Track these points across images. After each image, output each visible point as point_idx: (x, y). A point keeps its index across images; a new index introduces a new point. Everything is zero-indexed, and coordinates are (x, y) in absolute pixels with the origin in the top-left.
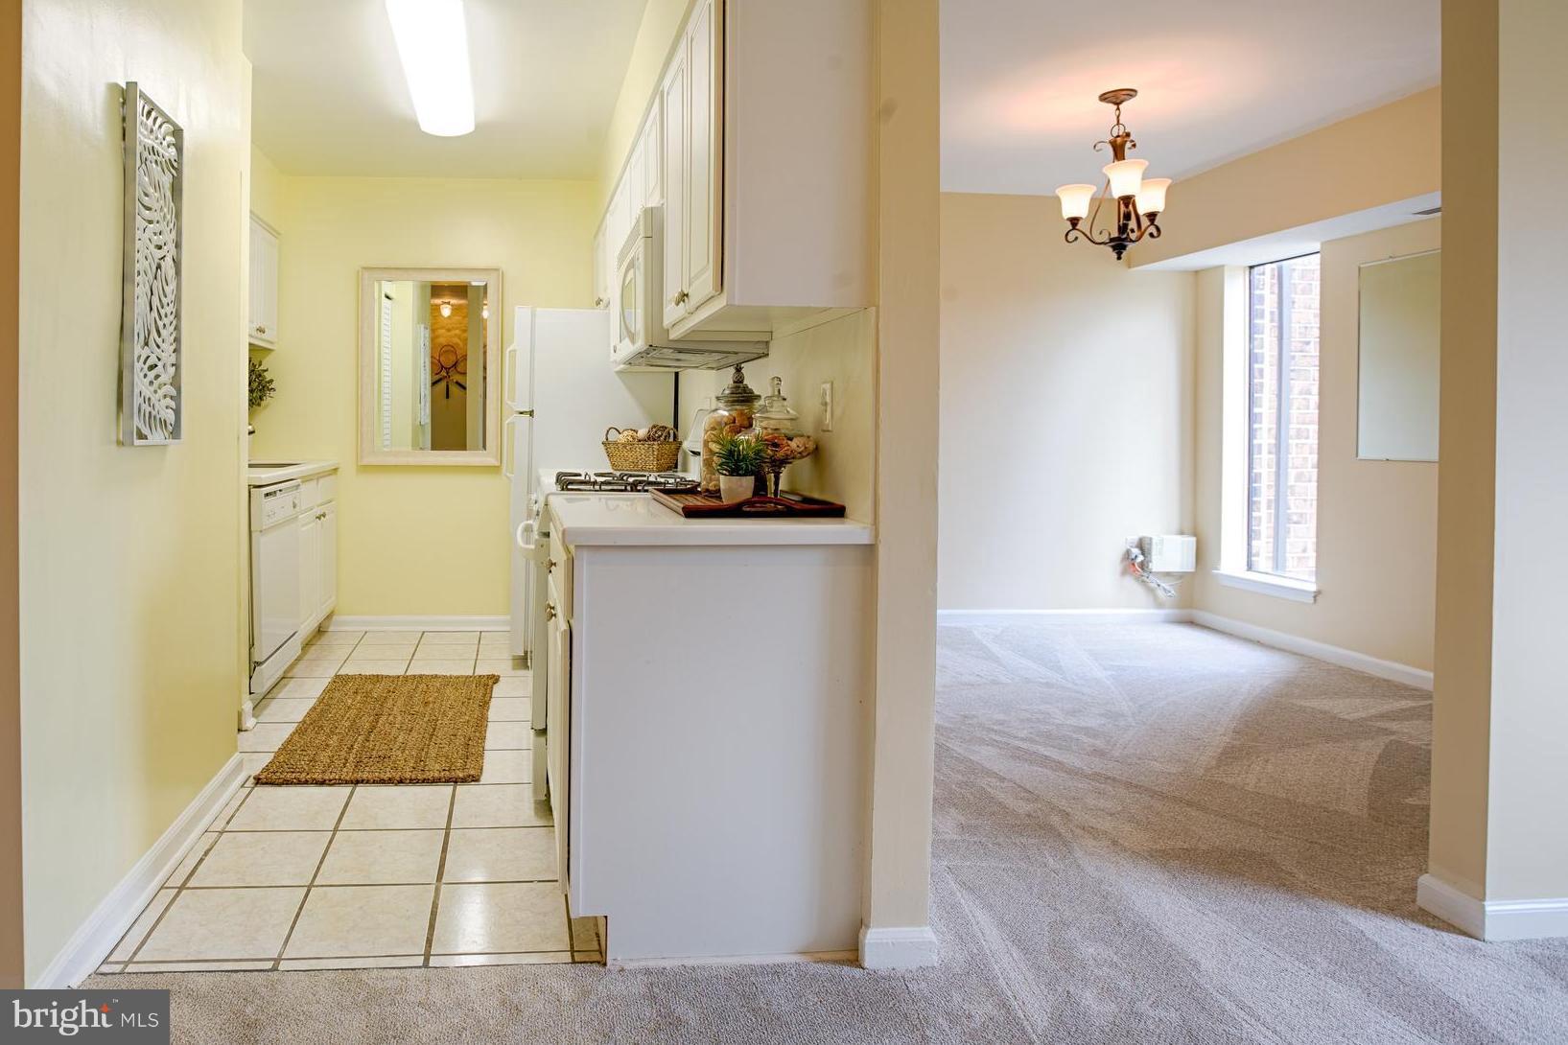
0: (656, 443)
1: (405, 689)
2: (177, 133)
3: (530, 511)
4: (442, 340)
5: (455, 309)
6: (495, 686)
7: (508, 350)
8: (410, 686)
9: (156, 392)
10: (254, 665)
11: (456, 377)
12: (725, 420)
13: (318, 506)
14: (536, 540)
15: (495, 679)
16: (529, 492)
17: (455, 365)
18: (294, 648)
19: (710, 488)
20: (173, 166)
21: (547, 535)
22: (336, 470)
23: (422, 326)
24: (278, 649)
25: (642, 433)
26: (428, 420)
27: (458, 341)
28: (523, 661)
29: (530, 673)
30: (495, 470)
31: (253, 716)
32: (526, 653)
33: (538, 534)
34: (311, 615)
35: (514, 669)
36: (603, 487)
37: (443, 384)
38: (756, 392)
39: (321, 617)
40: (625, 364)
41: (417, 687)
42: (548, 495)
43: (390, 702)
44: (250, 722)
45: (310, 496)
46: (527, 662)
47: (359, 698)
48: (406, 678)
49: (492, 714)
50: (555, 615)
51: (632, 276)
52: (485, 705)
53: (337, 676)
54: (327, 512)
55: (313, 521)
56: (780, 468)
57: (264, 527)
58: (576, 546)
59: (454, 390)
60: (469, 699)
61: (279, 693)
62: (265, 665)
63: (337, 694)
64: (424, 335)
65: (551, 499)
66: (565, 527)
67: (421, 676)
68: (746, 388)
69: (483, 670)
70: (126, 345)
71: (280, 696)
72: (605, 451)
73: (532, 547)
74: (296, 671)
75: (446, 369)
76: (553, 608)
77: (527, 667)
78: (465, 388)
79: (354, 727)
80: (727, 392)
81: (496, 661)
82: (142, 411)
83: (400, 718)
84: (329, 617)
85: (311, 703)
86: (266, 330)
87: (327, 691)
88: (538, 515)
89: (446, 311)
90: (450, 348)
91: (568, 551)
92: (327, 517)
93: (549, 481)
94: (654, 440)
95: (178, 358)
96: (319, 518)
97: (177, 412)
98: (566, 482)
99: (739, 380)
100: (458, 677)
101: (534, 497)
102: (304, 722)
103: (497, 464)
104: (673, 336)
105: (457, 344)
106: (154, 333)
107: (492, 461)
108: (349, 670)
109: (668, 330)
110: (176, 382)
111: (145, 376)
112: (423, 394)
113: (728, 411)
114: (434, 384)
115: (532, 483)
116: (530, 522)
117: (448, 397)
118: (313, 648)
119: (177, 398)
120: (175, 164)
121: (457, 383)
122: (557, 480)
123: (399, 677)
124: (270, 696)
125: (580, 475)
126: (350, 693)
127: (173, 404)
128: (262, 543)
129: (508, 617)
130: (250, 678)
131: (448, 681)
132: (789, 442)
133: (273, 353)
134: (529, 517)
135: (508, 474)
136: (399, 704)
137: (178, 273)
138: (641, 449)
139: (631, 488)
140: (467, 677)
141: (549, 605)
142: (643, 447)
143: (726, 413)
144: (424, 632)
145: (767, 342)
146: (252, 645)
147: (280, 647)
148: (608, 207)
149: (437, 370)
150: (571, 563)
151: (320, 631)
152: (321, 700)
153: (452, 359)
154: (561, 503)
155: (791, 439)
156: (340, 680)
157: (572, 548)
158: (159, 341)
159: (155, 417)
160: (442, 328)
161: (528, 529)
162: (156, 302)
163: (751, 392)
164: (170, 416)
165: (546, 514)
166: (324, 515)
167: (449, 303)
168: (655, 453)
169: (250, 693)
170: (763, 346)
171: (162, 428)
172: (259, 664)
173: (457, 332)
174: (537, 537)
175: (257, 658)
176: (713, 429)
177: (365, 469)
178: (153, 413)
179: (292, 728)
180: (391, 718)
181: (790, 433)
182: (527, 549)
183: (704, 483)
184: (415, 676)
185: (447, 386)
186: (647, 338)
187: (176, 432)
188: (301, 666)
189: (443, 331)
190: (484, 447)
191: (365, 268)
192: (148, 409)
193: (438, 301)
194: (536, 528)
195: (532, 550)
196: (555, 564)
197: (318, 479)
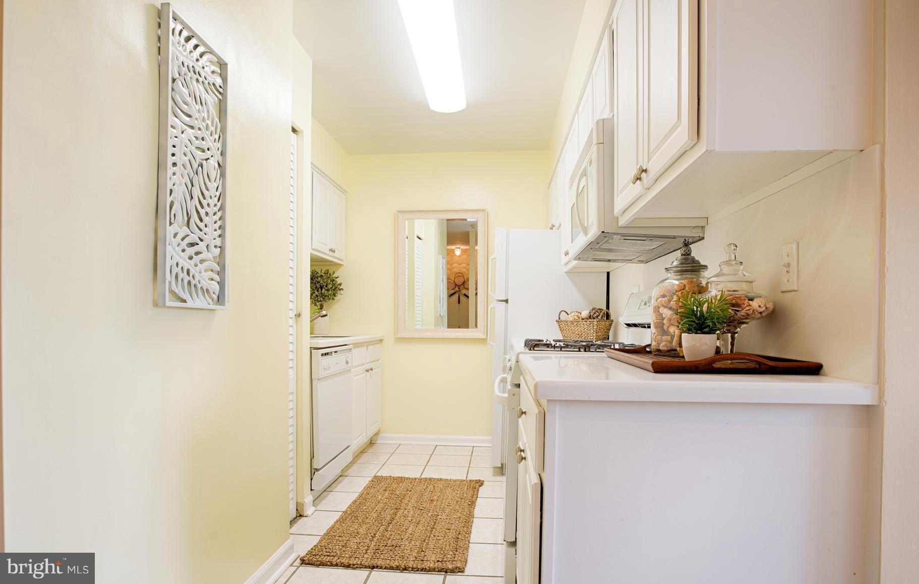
0: (595, 320)
1: (418, 489)
2: (223, 65)
3: (505, 367)
4: (456, 270)
5: (464, 251)
6: (481, 489)
7: (491, 258)
8: (422, 487)
9: (196, 265)
10: (314, 471)
11: (464, 291)
12: (676, 287)
13: (368, 363)
14: (510, 389)
15: (481, 483)
16: (505, 353)
17: (463, 283)
18: (347, 457)
19: (661, 348)
20: (218, 91)
21: (518, 386)
22: (381, 341)
23: (441, 256)
24: (334, 459)
25: (585, 314)
26: (446, 314)
27: (465, 271)
28: (501, 470)
29: (504, 478)
30: (483, 341)
31: (313, 505)
32: (502, 465)
33: (511, 385)
34: (361, 434)
35: (494, 475)
36: (563, 349)
37: (456, 296)
38: (702, 263)
39: (371, 433)
40: (575, 259)
41: (427, 487)
42: (519, 354)
43: (407, 498)
44: (309, 510)
45: (359, 356)
46: (503, 471)
47: (387, 494)
48: (420, 479)
49: (477, 512)
50: (525, 458)
51: (585, 183)
52: (472, 504)
53: (375, 477)
54: (373, 368)
55: (364, 373)
56: (736, 328)
57: (321, 377)
58: (548, 401)
59: (463, 298)
60: (462, 499)
61: (336, 487)
62: (321, 471)
63: (372, 491)
64: (442, 262)
65: (521, 357)
66: (537, 380)
67: (430, 479)
68: (694, 261)
69: (473, 476)
70: (160, 222)
71: (336, 489)
72: (558, 327)
73: (506, 395)
74: (351, 471)
75: (458, 286)
76: (523, 451)
77: (502, 474)
78: (468, 297)
79: (379, 519)
80: (675, 263)
81: (482, 471)
82: (180, 279)
83: (412, 512)
84: (377, 434)
85: (354, 496)
86: (336, 251)
87: (367, 488)
88: (510, 370)
89: (458, 252)
90: (460, 274)
91: (539, 404)
92: (373, 371)
93: (520, 346)
94: (594, 319)
95: (223, 242)
96: (367, 371)
97: (222, 284)
98: (533, 345)
99: (687, 254)
100: (455, 481)
101: (508, 357)
102: (345, 512)
103: (486, 338)
104: (622, 222)
105: (465, 272)
106: (195, 217)
107: (481, 335)
108: (384, 473)
109: (618, 218)
110: (221, 261)
111: (183, 251)
112: (441, 298)
113: (678, 280)
114: (451, 295)
115: (507, 347)
116: (505, 375)
117: (459, 303)
118: (365, 454)
119: (222, 272)
120: (221, 90)
121: (465, 295)
122: (525, 345)
123: (416, 479)
124: (329, 489)
125: (543, 341)
126: (381, 490)
127: (217, 278)
128: (319, 387)
129: (491, 438)
130: (311, 479)
131: (448, 483)
132: (751, 302)
133: (343, 267)
134: (504, 371)
135: (490, 343)
136: (412, 501)
137: (223, 175)
138: (585, 326)
139: (585, 349)
140: (462, 481)
141: (519, 448)
142: (585, 323)
143: (677, 282)
144: (437, 446)
145: (703, 227)
146: (312, 457)
147: (335, 457)
148: (560, 158)
149: (453, 286)
150: (543, 418)
151: (371, 443)
152: (361, 496)
153: (462, 280)
154: (529, 359)
155: (752, 300)
156: (377, 480)
157: (544, 402)
158: (201, 225)
159: (195, 286)
160: (456, 263)
161: (503, 381)
162: (196, 193)
163: (698, 262)
164: (215, 287)
165: (517, 369)
166: (372, 369)
167: (460, 248)
168: (595, 327)
169: (311, 490)
170: (700, 230)
171: (205, 297)
172: (317, 470)
173: (464, 265)
174: (509, 387)
175: (315, 466)
176: (664, 296)
177: (400, 340)
178: (193, 282)
179: (337, 516)
180: (406, 512)
181: (751, 295)
182: (503, 398)
183: (654, 343)
184: (426, 478)
185: (459, 296)
186: (599, 227)
187: (220, 299)
188: (355, 467)
189: (456, 265)
190: (476, 326)
191: (398, 211)
192: (187, 279)
193: (453, 247)
194: (509, 380)
195: (505, 397)
196: (525, 413)
197: (367, 346)
